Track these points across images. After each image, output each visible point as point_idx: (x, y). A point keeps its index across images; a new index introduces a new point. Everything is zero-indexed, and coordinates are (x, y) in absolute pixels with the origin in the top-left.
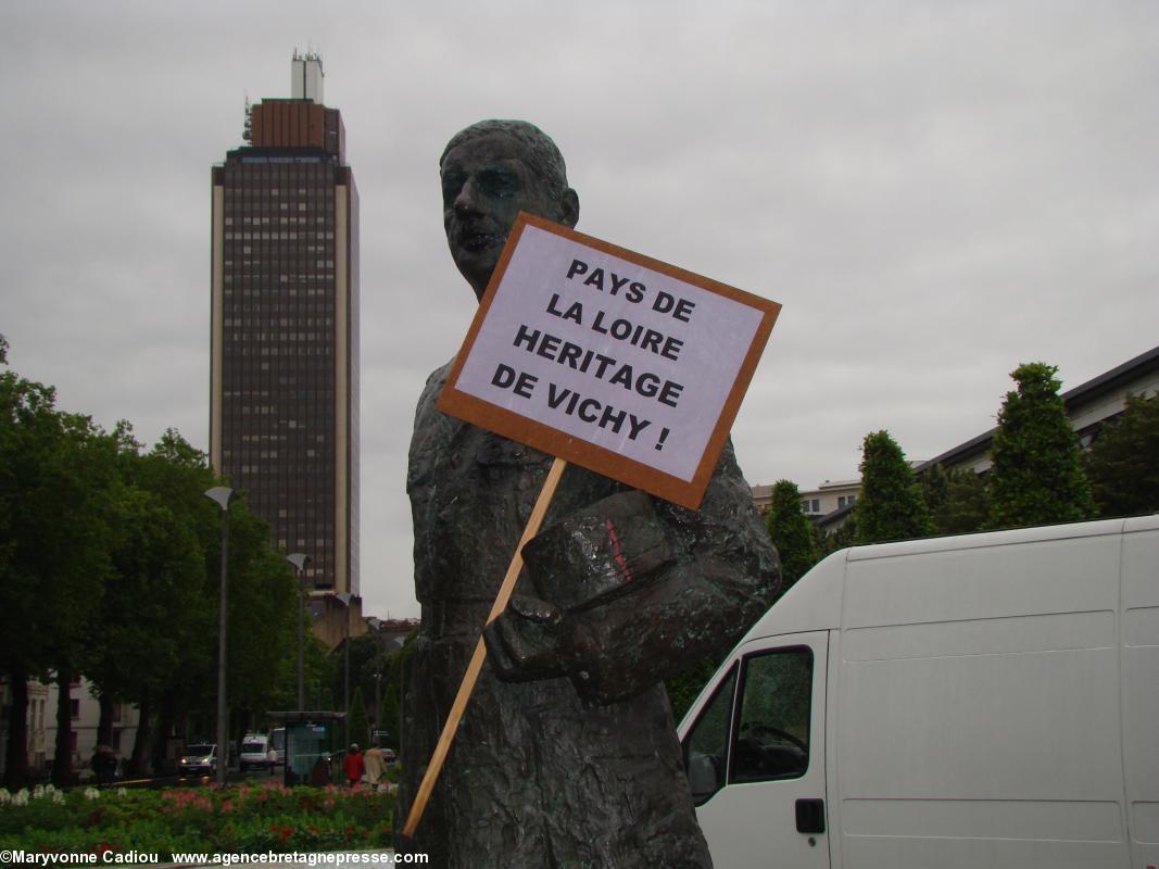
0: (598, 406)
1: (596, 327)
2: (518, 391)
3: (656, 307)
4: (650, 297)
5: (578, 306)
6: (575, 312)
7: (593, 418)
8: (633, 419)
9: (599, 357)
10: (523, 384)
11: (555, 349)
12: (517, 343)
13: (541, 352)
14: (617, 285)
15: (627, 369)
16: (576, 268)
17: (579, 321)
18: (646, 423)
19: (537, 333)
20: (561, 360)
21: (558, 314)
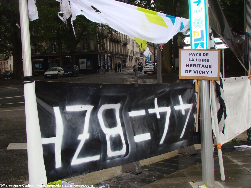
0: (201, 71)
1: (196, 61)
2: (189, 73)
3: (203, 55)
4: (202, 54)
5: (193, 59)
6: (193, 60)
7: (201, 73)
8: (207, 71)
9: (198, 65)
10: (190, 72)
11: (192, 66)
12: (187, 67)
13: (190, 67)
14: (197, 54)
15: (203, 65)
16: (190, 54)
17: (194, 61)
18: (208, 71)
19: (189, 65)
20: (194, 67)
21: (191, 61)
